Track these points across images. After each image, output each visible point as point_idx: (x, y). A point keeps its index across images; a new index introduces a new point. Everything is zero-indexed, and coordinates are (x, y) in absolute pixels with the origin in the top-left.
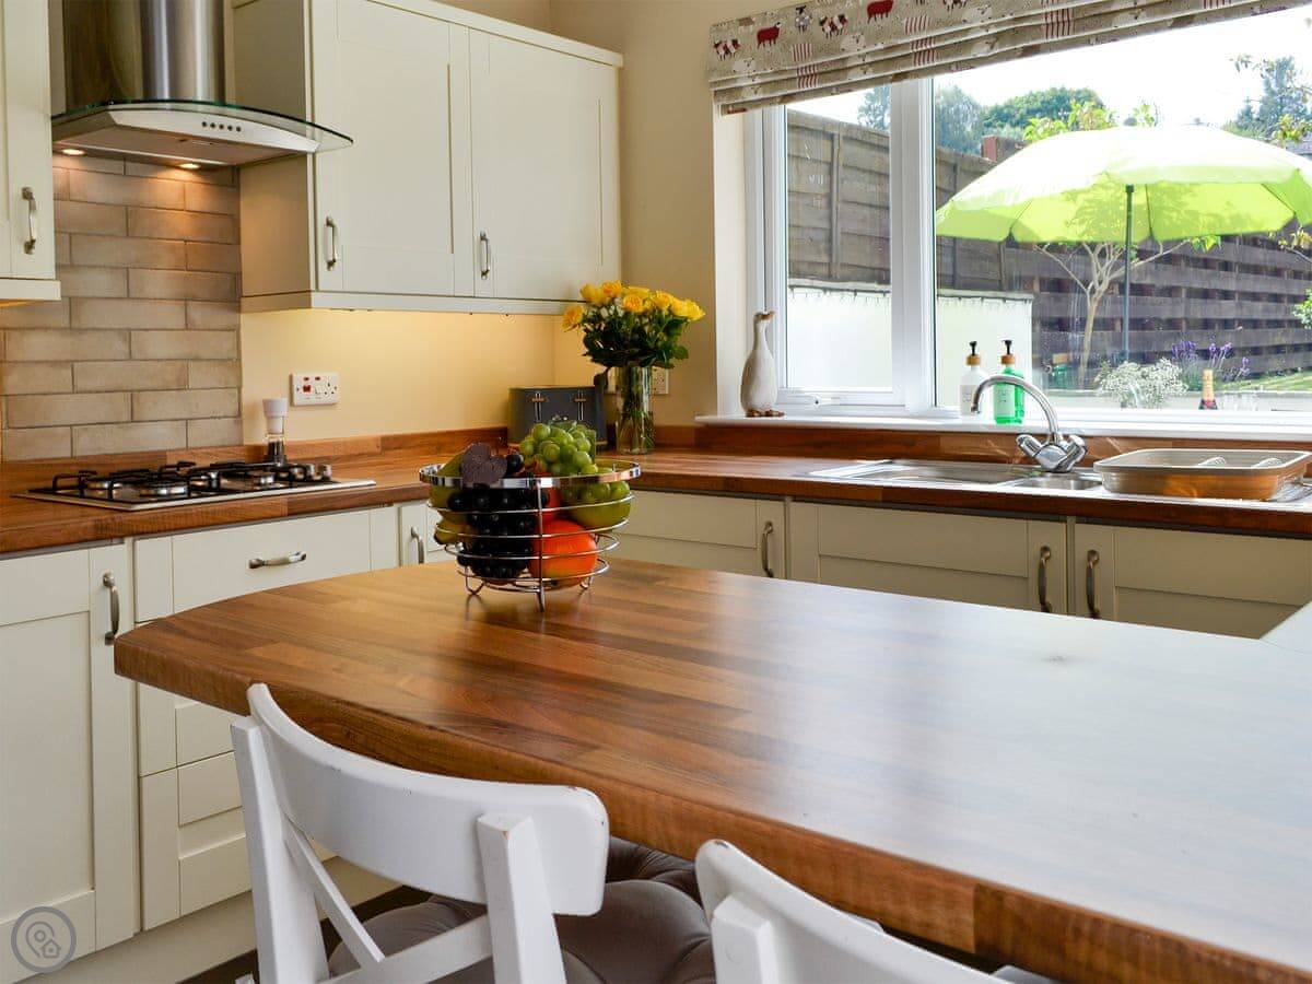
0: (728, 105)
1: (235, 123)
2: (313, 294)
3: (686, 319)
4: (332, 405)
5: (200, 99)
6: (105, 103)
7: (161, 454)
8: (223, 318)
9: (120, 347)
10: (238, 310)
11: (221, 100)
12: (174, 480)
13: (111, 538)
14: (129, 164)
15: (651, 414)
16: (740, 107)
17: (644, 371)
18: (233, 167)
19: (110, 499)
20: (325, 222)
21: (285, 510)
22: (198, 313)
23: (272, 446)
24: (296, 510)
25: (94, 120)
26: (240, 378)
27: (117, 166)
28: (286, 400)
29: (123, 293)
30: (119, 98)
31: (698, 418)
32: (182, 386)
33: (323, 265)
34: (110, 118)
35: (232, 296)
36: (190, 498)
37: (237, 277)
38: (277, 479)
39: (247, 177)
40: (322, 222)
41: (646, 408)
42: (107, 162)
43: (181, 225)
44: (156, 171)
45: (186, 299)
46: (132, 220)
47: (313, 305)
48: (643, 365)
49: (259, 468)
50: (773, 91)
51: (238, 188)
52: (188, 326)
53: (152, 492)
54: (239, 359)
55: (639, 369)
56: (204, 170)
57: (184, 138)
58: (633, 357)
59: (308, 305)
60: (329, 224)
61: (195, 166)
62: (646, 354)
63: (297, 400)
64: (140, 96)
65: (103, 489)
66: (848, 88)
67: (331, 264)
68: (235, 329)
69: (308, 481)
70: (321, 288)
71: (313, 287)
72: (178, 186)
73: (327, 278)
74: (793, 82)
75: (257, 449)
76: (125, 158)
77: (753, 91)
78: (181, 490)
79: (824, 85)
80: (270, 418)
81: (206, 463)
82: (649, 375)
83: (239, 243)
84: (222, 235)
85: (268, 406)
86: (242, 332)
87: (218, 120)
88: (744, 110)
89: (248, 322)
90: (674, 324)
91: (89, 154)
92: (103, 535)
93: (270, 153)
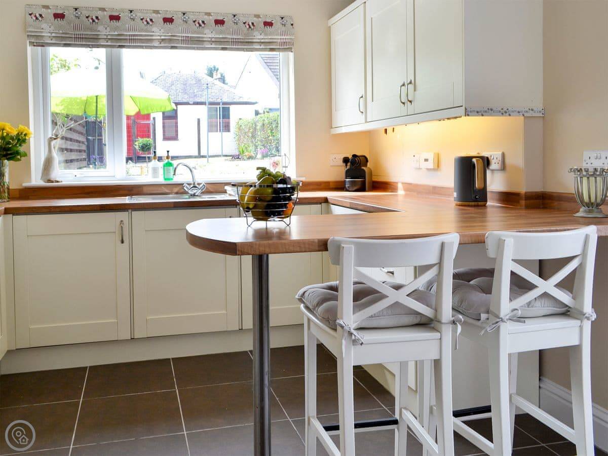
0: (34, 43)
16: (41, 44)
31: (23, 185)
41: (7, 180)
50: (62, 41)
66: (98, 46)
74: (71, 39)
77: (50, 39)
79: (88, 43)
88: (43, 46)
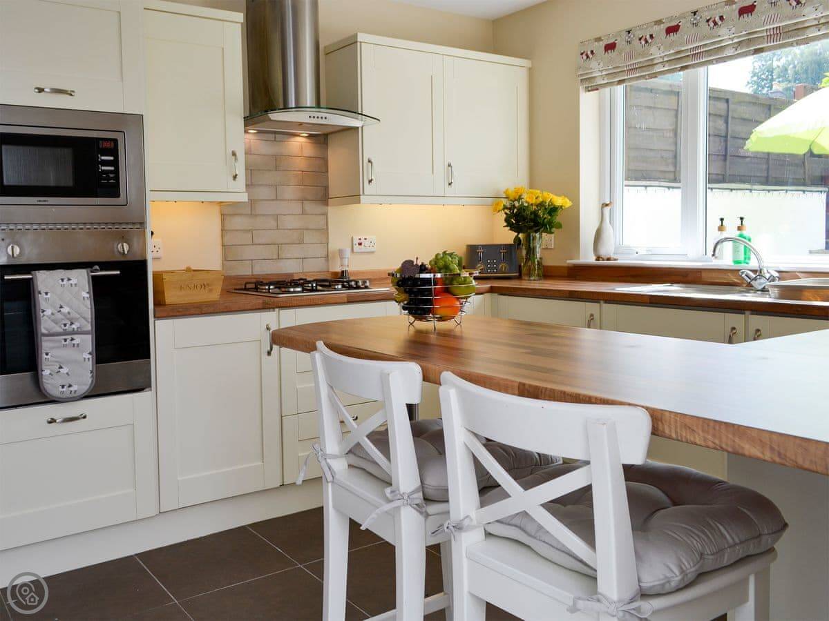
0: (588, 87)
1: (324, 115)
2: (361, 197)
3: (561, 207)
4: (373, 252)
5: (308, 105)
6: (266, 111)
7: (292, 275)
8: (319, 209)
9: (273, 223)
10: (327, 205)
11: (318, 105)
12: (297, 285)
13: (270, 308)
14: (277, 136)
15: (540, 258)
16: (595, 87)
17: (537, 235)
18: (324, 134)
19: (269, 292)
20: (367, 160)
21: (346, 300)
22: (309, 207)
23: (343, 272)
24: (351, 301)
25: (261, 118)
26: (328, 238)
27: (272, 136)
28: (349, 250)
29: (274, 198)
30: (273, 108)
31: (568, 261)
32: (301, 242)
33: (366, 182)
34: (268, 117)
35: (324, 198)
36: (303, 292)
37: (326, 188)
38: (343, 286)
39: (331, 140)
40: (366, 161)
41: (538, 255)
42: (266, 135)
43: (301, 164)
44: (288, 138)
45: (303, 200)
46: (277, 162)
47: (361, 202)
48: (536, 232)
49: (335, 282)
51: (327, 144)
52: (303, 213)
53: (287, 290)
54: (327, 229)
55: (534, 234)
56: (310, 136)
57: (301, 124)
58: (531, 228)
59: (359, 202)
60: (369, 161)
61: (307, 135)
62: (537, 226)
63: (355, 250)
64: (281, 107)
65: (265, 289)
66: (655, 75)
67: (370, 181)
68: (325, 214)
69: (358, 287)
70: (365, 194)
71: (361, 193)
72: (299, 144)
73: (368, 189)
74: (624, 73)
75: (335, 274)
76: (275, 133)
77: (602, 79)
78: (299, 289)
79: (642, 74)
80: (342, 258)
81: (312, 279)
82: (540, 237)
83: (327, 172)
84: (320, 168)
85: (341, 252)
86: (329, 215)
87: (316, 114)
88: (597, 89)
89: (331, 210)
90: (553, 210)
91: (259, 132)
92: (266, 307)
93: (341, 128)
